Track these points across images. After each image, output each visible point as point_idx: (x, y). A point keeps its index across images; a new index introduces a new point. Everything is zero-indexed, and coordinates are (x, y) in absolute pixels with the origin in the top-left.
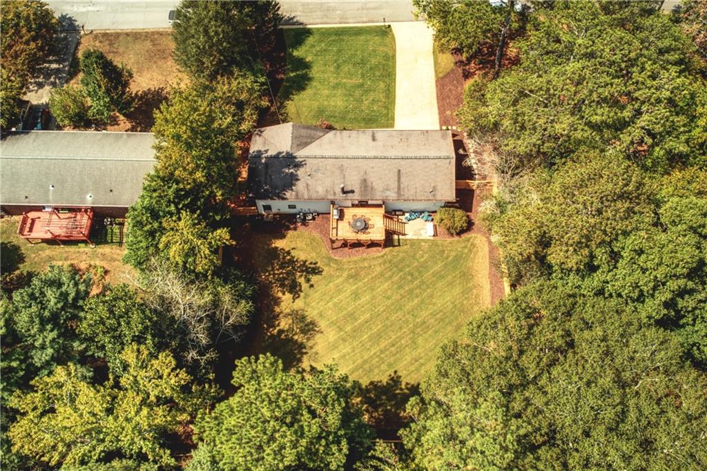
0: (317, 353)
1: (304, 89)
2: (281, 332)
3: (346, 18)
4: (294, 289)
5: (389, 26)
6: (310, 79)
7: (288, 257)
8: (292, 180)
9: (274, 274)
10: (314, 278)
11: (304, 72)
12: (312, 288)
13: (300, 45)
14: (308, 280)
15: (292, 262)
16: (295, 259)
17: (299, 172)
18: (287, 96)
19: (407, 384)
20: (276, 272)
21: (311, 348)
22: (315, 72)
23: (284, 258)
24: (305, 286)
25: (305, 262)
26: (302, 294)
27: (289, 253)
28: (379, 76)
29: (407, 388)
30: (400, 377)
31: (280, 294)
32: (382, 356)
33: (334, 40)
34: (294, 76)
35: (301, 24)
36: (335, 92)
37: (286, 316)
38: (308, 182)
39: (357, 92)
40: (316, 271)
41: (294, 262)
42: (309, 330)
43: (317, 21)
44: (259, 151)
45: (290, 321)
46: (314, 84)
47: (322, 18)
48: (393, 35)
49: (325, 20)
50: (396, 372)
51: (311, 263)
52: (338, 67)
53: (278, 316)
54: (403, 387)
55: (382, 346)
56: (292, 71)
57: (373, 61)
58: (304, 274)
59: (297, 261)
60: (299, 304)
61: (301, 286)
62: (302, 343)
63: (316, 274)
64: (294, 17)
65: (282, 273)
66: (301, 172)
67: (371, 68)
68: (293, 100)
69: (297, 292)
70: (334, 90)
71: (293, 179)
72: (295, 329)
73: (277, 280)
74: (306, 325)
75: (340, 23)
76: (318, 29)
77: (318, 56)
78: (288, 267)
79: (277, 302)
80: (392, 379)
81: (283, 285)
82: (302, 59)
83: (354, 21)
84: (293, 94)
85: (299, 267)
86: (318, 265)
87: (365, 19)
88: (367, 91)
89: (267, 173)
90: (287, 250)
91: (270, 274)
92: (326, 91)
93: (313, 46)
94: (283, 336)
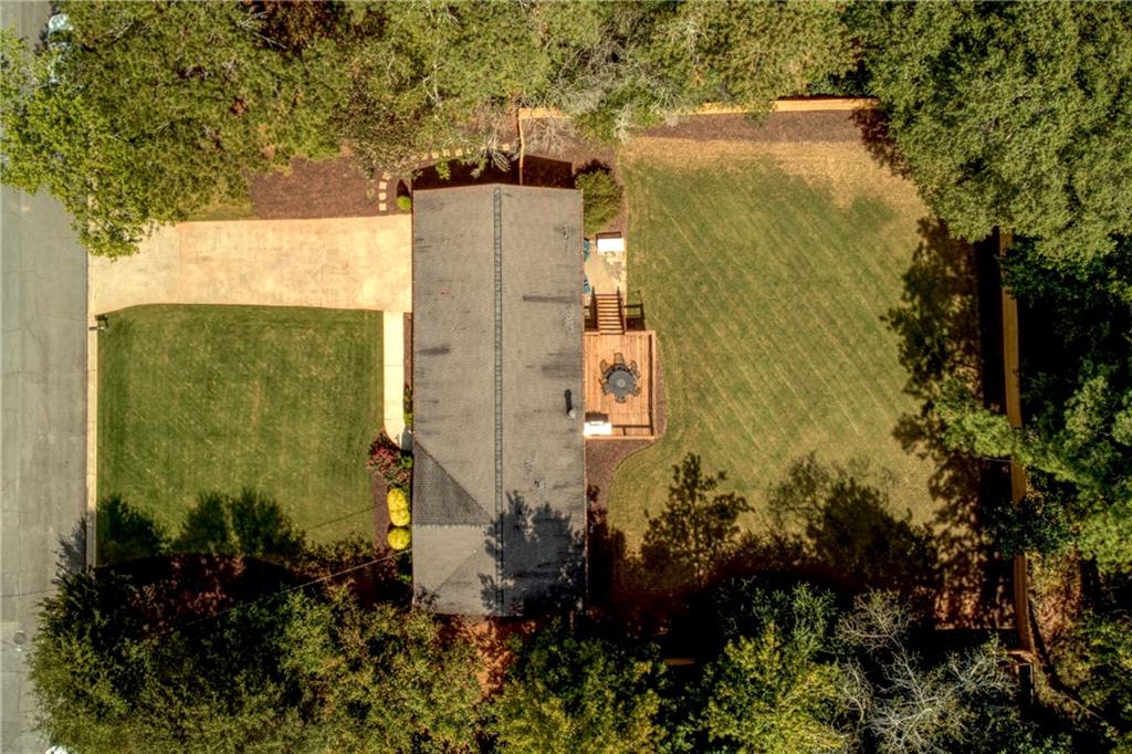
0: (852, 462)
1: (274, 509)
2: (811, 532)
3: (72, 417)
4: (726, 511)
5: (101, 318)
6: (248, 497)
7: (664, 524)
8: (548, 520)
9: (698, 551)
10: (706, 472)
11: (227, 512)
12: (727, 475)
13: (151, 524)
14: (711, 482)
15: (672, 517)
16: (668, 510)
17: (533, 506)
18: (291, 548)
19: (904, 298)
20: (693, 547)
21: (842, 473)
22: (229, 487)
23: (666, 533)
24: (721, 490)
25: (673, 490)
26: (737, 495)
27: (655, 524)
28: (247, 342)
29: (912, 298)
30: (891, 311)
31: (737, 537)
32: (852, 341)
33: (139, 446)
34: (238, 533)
35: (83, 524)
36: (283, 439)
37: (779, 523)
38: (550, 485)
39: (286, 391)
40: (692, 469)
41: (673, 513)
42: (808, 479)
43: (75, 487)
44: (485, 594)
45: (791, 515)
46: (260, 486)
47: (69, 476)
48: (127, 310)
49: (73, 468)
50: (882, 318)
51: (676, 478)
52: (215, 434)
53: (778, 539)
54: (908, 306)
55: (835, 341)
56: (224, 538)
57: (203, 354)
58: (697, 491)
59: (671, 507)
60: (756, 499)
61: (722, 497)
62: (834, 490)
63: (697, 468)
64: (63, 543)
65: (696, 536)
66: (532, 502)
67: (223, 360)
68: (304, 533)
69: (734, 505)
70: (278, 442)
71: (546, 517)
72: (804, 505)
73: (708, 545)
74: (799, 482)
75: (85, 433)
76: (102, 482)
77: (182, 481)
78: (683, 523)
79: (751, 542)
80: (895, 325)
81: (719, 533)
82: (191, 516)
83: (80, 402)
84: (288, 533)
85: (684, 503)
86: (681, 466)
87: (76, 375)
88: (285, 367)
89: (536, 575)
90: (647, 528)
91: (697, 560)
92: (281, 459)
93: (154, 494)
94: (820, 527)
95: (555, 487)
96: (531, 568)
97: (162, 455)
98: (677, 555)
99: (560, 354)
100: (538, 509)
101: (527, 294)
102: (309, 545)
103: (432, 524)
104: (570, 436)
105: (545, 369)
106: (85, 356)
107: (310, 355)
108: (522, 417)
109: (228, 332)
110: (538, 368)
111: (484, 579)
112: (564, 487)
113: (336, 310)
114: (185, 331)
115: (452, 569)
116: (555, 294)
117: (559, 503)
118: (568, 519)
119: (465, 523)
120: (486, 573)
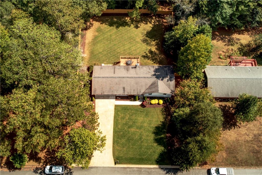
0: (142, 34)
2: (154, 41)
5: (115, 164)
6: (154, 133)
7: (154, 61)
10: (145, 54)
11: (157, 137)
12: (145, 52)
13: (161, 153)
14: (146, 54)
16: (152, 60)
19: (114, 27)
20: (158, 57)
21: (144, 36)
22: (152, 137)
23: (156, 61)
25: (148, 60)
26: (148, 50)
29: (114, 26)
30: (116, 28)
31: (156, 51)
32: (121, 33)
34: (162, 135)
37: (153, 45)
39: (131, 124)
40: (144, 57)
42: (145, 40)
43: (153, 170)
45: (151, 43)
47: (151, 172)
50: (117, 29)
51: (146, 59)
53: (156, 45)
55: (121, 35)
58: (148, 56)
60: (149, 48)
61: (149, 53)
62: (147, 37)
65: (156, 57)
69: (150, 51)
70: (142, 126)
71: (156, 71)
72: (149, 41)
73: (158, 55)
74: (146, 42)
75: (141, 168)
76: (152, 164)
78: (154, 58)
79: (157, 49)
80: (118, 28)
81: (155, 53)
82: (159, 145)
85: (150, 58)
86: (143, 58)
90: (155, 64)
91: (160, 57)
93: (154, 152)
94: (153, 39)
95: (150, 69)
96: (165, 73)
97: (146, 150)
98: (160, 60)
99: (125, 69)
100: (154, 72)
101: (114, 73)
102: (163, 120)
103: (158, 89)
104: (140, 68)
105: (127, 71)
106: (124, 168)
107: (124, 119)
108: (137, 74)
109: (119, 135)
110: (127, 72)
111: (168, 81)
112: (150, 68)
113: (114, 113)
114: (119, 144)
115: (167, 87)
116: (113, 69)
117: (152, 69)
118: (155, 68)
119: (158, 83)
120: (167, 80)
